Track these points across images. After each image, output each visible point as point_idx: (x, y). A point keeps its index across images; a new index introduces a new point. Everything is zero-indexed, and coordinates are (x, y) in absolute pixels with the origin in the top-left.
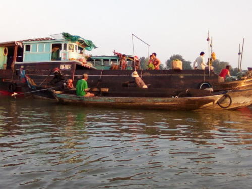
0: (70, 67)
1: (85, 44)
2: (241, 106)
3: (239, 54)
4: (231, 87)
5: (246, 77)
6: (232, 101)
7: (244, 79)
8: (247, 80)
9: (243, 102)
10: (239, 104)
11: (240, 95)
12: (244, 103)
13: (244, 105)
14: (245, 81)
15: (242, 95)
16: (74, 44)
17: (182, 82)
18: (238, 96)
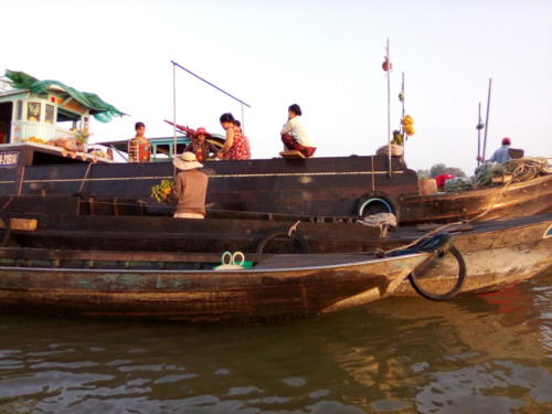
0: (14, 161)
1: (74, 100)
2: (498, 281)
3: (479, 127)
4: (461, 210)
5: (508, 179)
6: (467, 265)
7: (501, 184)
8: (512, 188)
9: (507, 270)
10: (494, 276)
11: (496, 243)
12: (512, 271)
13: (509, 280)
14: (504, 190)
15: (504, 244)
16: (44, 102)
17: (306, 196)
18: (490, 248)
